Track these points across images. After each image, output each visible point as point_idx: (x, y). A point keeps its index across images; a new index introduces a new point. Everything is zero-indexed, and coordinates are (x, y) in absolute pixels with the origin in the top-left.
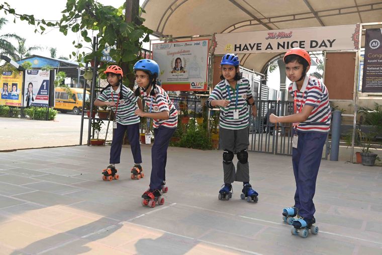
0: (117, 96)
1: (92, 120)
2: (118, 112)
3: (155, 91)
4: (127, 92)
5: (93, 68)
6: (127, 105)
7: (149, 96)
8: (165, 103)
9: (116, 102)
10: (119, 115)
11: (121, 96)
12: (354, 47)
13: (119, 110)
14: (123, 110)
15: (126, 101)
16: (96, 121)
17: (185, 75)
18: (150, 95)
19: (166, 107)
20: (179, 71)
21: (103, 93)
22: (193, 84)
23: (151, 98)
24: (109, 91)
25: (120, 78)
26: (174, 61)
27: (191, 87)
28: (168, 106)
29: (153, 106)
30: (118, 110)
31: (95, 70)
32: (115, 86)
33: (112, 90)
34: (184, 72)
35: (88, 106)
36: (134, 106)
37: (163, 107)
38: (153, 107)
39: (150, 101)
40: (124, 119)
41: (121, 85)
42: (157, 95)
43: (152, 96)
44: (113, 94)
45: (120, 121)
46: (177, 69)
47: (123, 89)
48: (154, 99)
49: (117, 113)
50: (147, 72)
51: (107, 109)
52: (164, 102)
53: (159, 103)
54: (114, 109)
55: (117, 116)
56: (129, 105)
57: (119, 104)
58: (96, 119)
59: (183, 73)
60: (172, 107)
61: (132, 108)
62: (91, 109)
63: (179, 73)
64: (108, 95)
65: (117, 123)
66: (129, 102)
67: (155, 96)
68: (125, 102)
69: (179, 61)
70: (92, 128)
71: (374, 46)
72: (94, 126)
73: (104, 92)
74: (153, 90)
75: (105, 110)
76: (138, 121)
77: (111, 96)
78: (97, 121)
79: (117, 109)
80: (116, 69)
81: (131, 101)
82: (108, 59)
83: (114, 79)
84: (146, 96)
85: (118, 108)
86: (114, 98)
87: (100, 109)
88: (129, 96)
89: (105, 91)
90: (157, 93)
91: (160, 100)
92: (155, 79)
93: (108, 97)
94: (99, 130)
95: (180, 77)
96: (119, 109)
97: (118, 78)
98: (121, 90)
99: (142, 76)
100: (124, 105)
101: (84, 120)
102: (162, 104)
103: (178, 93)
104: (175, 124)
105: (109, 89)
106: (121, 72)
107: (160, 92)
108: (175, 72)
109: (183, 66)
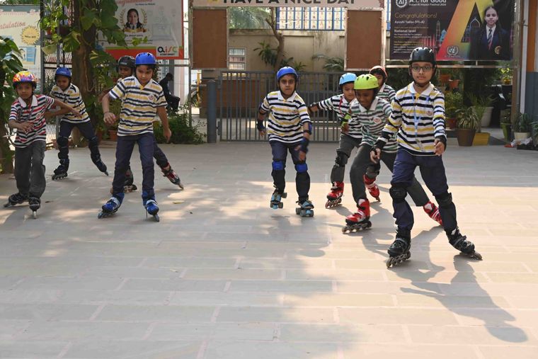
12: (379, 4)
20: (135, 30)
22: (160, 50)
26: (126, 14)
27: (158, 54)
34: (144, 31)
46: (131, 26)
59: (141, 33)
63: (135, 32)
69: (134, 14)
71: (400, 5)
108: (127, 31)
109: (141, 22)
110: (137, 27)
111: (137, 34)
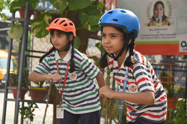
0: (66, 67)
1: (21, 103)
2: (66, 92)
3: (132, 60)
4: (81, 61)
5: (22, 20)
6: (81, 81)
7: (122, 67)
8: (149, 78)
9: (63, 76)
10: (66, 98)
11: (72, 66)
13: (68, 90)
14: (73, 89)
15: (79, 74)
16: (26, 105)
17: (170, 30)
18: (125, 66)
19: (149, 85)
20: (161, 22)
21: (43, 61)
22: (184, 44)
23: (125, 70)
24: (52, 58)
25: (71, 39)
26: (152, 7)
27: (181, 50)
28: (153, 85)
29: (128, 83)
30: (65, 90)
31: (25, 24)
32: (64, 50)
33: (57, 57)
34: (169, 24)
35: (15, 80)
36: (92, 84)
37: (145, 85)
38: (127, 86)
39: (123, 75)
40: (74, 104)
41: (73, 49)
42: (135, 66)
43: (127, 68)
44: (59, 64)
45: (69, 107)
46: (157, 19)
47: (76, 55)
48: (130, 71)
49: (64, 93)
50: (120, 28)
51: (44, 85)
52: (146, 76)
53: (138, 79)
54: (60, 87)
55: (64, 99)
56: (83, 82)
57: (69, 79)
58: (26, 101)
59: (166, 26)
60: (158, 88)
61: (87, 87)
62: (19, 86)
63: (160, 25)
64: (51, 65)
65: (65, 111)
66: (83, 77)
67: (132, 67)
68: (78, 77)
69: (160, 6)
70: (20, 116)
72: (23, 114)
73: (45, 60)
74: (129, 58)
75: (41, 86)
76: (97, 107)
77: (55, 67)
78: (29, 104)
79: (64, 87)
80: (66, 25)
81: (86, 76)
82: (46, 6)
83: (62, 40)
84: (117, 68)
85: (66, 85)
86: (60, 69)
87: (33, 85)
88: (84, 67)
89: (46, 58)
90: (136, 62)
91: (141, 74)
92: (133, 40)
93: (51, 67)
94: (32, 119)
95: (162, 32)
96: (68, 87)
97: (68, 38)
98: (73, 56)
99: (112, 36)
100: (75, 82)
101: (8, 102)
102: (143, 79)
103: (158, 58)
104: (163, 115)
105: (54, 55)
106: (73, 29)
107: (141, 61)
108: (153, 25)
109: (166, 14)
110: (163, 21)
111: (162, 27)
